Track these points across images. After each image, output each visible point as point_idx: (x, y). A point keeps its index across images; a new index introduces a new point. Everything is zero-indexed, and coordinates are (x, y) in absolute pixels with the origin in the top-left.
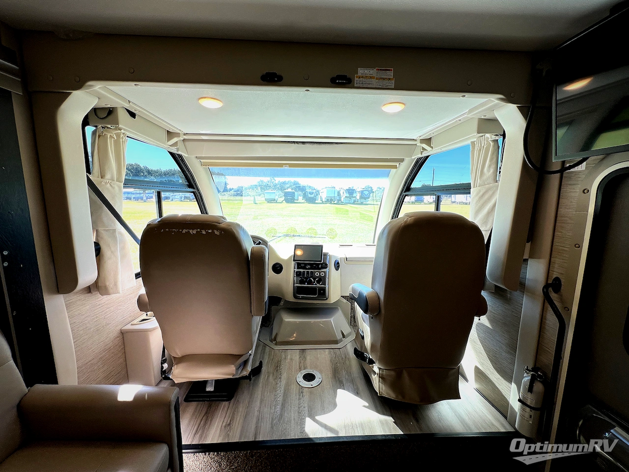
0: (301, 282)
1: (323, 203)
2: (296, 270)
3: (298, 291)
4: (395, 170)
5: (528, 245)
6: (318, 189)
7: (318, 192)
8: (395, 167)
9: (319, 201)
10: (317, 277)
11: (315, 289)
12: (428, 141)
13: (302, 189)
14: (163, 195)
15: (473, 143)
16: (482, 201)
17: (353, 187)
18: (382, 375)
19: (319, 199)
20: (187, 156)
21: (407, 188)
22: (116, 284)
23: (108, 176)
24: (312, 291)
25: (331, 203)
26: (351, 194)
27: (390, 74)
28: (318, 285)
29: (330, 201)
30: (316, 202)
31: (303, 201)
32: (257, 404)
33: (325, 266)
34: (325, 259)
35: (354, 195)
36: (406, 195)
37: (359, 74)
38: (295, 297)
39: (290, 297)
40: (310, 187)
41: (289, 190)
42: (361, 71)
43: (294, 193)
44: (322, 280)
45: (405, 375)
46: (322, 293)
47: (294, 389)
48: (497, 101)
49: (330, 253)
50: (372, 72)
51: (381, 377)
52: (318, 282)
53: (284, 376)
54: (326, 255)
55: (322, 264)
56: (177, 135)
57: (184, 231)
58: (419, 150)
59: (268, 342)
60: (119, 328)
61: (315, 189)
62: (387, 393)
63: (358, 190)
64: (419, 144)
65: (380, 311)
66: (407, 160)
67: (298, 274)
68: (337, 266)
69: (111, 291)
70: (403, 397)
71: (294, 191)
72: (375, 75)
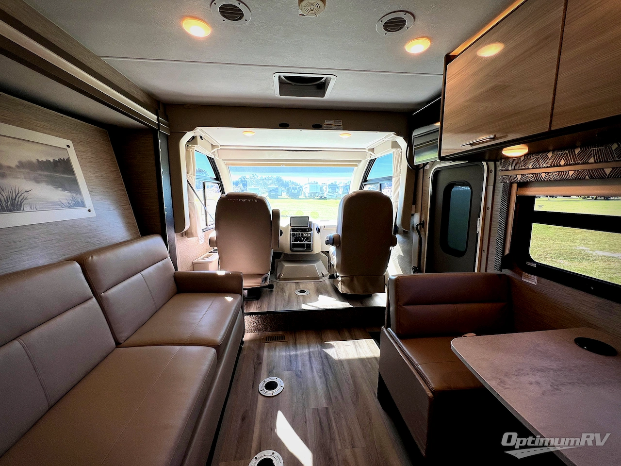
0: (295, 240)
1: (306, 198)
2: (292, 233)
3: (293, 246)
4: (356, 167)
5: (414, 207)
6: (301, 185)
7: (300, 188)
8: (356, 165)
9: (302, 196)
10: (305, 237)
11: (304, 244)
12: (372, 150)
13: (286, 185)
14: (206, 184)
15: (394, 152)
16: (397, 186)
17: (335, 183)
18: (343, 280)
19: (303, 195)
20: (218, 159)
21: (365, 180)
22: (196, 232)
23: (190, 173)
24: (302, 246)
25: (314, 198)
26: (333, 190)
27: (341, 123)
28: (306, 242)
29: (312, 196)
30: (300, 197)
31: (286, 197)
32: (273, 302)
33: (310, 229)
34: (310, 225)
35: (337, 190)
36: (365, 185)
37: (326, 123)
38: (292, 250)
39: (288, 251)
40: (293, 183)
41: (273, 186)
42: (326, 122)
43: (277, 189)
44: (308, 238)
45: (355, 279)
46: (309, 247)
47: (294, 296)
48: (393, 135)
49: (313, 222)
50: (333, 122)
51: (342, 281)
52: (306, 240)
53: (287, 292)
54: (311, 223)
55: (308, 229)
56: (217, 147)
57: (240, 200)
58: (368, 156)
59: (275, 280)
60: (192, 261)
61: (298, 185)
62: (346, 291)
63: (341, 185)
64: (367, 152)
65: (340, 244)
66: (363, 161)
67: (293, 235)
68: (318, 231)
69: (194, 235)
70: (354, 292)
71: (277, 187)
72: (333, 123)
